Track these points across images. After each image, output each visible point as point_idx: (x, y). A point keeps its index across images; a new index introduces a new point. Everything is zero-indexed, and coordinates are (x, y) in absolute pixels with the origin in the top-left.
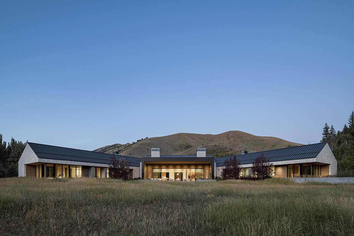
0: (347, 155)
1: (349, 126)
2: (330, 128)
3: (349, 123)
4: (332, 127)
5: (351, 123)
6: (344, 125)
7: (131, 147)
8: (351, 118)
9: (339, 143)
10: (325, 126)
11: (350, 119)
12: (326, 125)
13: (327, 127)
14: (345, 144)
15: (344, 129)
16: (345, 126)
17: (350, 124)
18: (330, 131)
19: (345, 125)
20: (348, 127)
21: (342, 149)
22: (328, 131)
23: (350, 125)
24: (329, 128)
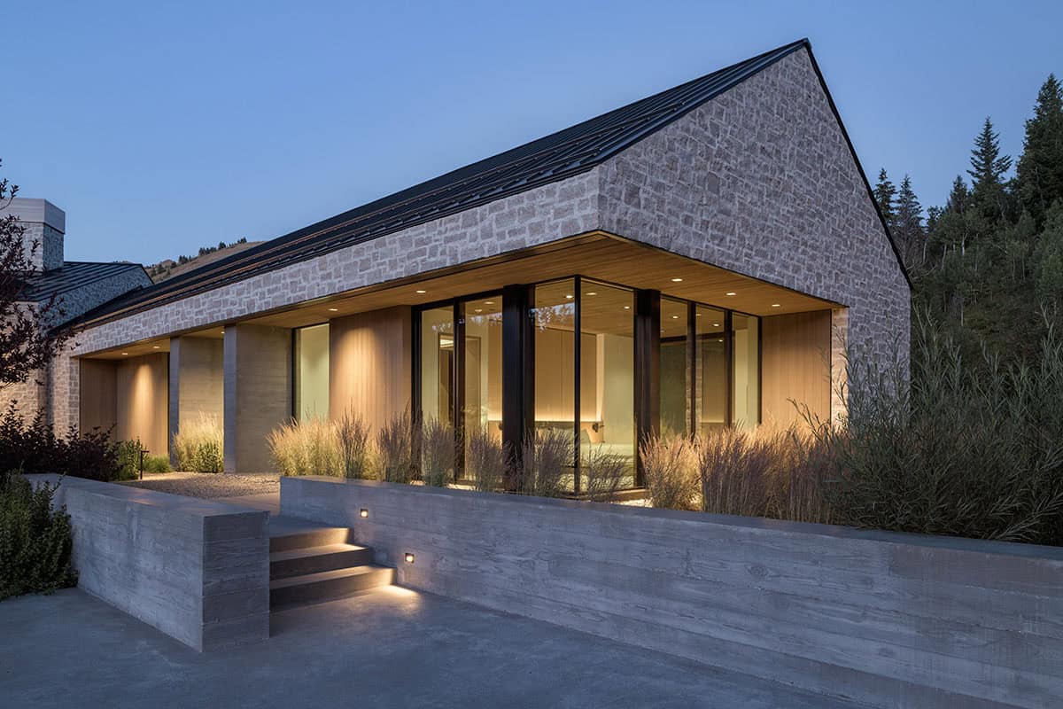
0: (967, 304)
1: (974, 182)
2: (898, 189)
3: (973, 174)
4: (906, 184)
5: (982, 171)
6: (955, 179)
7: (169, 273)
8: (979, 149)
9: (936, 251)
10: (879, 182)
11: (976, 153)
12: (882, 179)
13: (885, 186)
14: (960, 257)
15: (954, 197)
16: (959, 185)
17: (979, 177)
18: (899, 202)
19: (959, 178)
20: (970, 187)
21: (947, 280)
22: (892, 205)
23: (976, 180)
24: (892, 192)
